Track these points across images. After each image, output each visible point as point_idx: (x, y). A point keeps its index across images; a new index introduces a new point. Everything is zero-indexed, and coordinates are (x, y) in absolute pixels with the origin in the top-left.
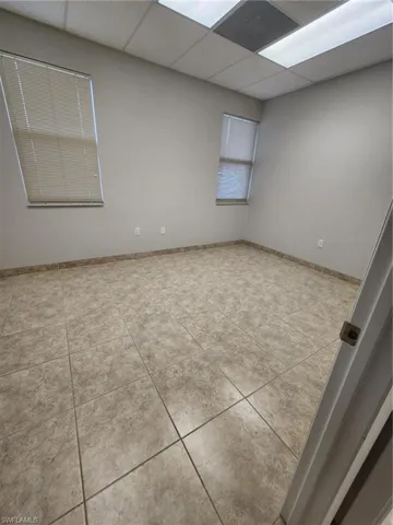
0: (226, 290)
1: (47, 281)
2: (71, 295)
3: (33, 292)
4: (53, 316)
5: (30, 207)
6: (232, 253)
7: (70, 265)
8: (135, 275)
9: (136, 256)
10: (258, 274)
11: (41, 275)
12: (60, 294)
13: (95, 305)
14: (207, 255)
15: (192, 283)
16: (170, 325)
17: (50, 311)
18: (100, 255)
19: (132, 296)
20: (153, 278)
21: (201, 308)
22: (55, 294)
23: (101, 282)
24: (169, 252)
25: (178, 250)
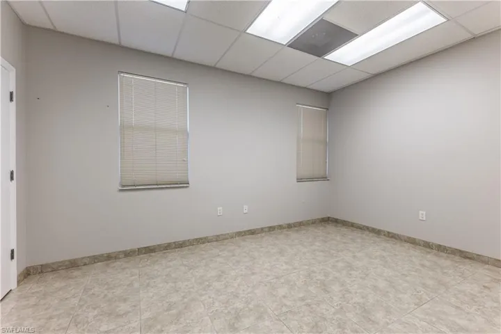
0: (326, 275)
1: (124, 269)
2: (148, 285)
3: (107, 284)
4: (126, 313)
5: (121, 190)
6: (320, 231)
7: (149, 250)
8: (219, 259)
9: (219, 239)
10: (358, 255)
11: (118, 263)
12: (136, 285)
13: (175, 298)
14: (293, 235)
15: (285, 267)
16: (267, 323)
17: (123, 307)
18: (180, 238)
19: (217, 285)
20: (238, 262)
21: (302, 299)
22: (131, 285)
23: (183, 268)
24: (252, 232)
25: (262, 230)
